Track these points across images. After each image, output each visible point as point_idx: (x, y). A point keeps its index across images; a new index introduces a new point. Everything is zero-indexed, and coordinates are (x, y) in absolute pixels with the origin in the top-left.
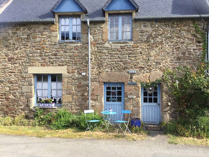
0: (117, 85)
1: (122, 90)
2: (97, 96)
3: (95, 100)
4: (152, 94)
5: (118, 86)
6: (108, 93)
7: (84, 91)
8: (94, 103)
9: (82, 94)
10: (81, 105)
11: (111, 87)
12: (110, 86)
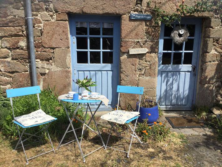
0: (103, 23)
1: (114, 37)
2: (53, 48)
3: (48, 60)
4: (182, 44)
5: (106, 26)
6: (81, 43)
7: (16, 35)
8: (46, 66)
9: (13, 45)
10: (13, 73)
11: (86, 28)
12: (85, 25)
